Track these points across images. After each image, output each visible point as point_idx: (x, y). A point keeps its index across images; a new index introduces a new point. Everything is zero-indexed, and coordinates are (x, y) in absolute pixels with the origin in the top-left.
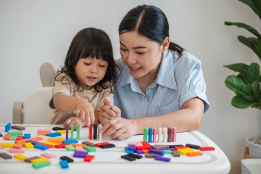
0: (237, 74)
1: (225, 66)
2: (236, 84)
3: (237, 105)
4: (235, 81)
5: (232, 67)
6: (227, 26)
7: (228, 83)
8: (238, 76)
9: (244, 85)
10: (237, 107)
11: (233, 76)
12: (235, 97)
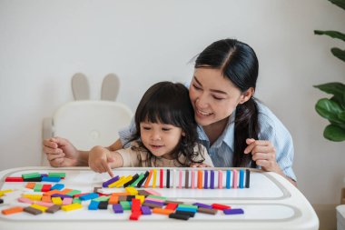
0: (330, 96)
1: (315, 87)
2: (329, 109)
3: (331, 136)
4: (328, 106)
5: (324, 88)
6: (317, 36)
7: (320, 109)
8: (332, 100)
9: (340, 111)
10: (330, 139)
11: (326, 99)
12: (328, 127)
